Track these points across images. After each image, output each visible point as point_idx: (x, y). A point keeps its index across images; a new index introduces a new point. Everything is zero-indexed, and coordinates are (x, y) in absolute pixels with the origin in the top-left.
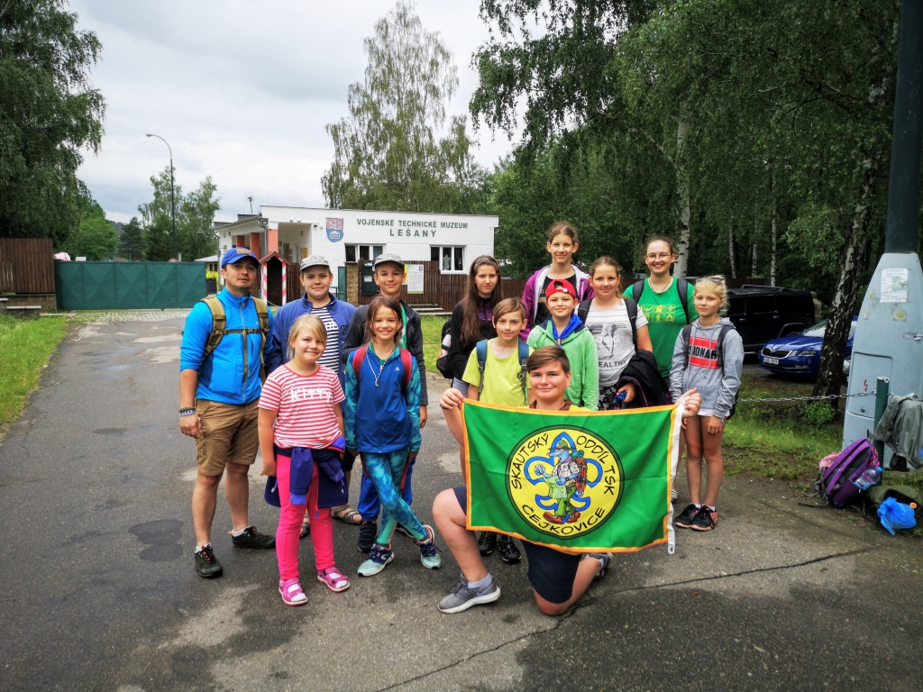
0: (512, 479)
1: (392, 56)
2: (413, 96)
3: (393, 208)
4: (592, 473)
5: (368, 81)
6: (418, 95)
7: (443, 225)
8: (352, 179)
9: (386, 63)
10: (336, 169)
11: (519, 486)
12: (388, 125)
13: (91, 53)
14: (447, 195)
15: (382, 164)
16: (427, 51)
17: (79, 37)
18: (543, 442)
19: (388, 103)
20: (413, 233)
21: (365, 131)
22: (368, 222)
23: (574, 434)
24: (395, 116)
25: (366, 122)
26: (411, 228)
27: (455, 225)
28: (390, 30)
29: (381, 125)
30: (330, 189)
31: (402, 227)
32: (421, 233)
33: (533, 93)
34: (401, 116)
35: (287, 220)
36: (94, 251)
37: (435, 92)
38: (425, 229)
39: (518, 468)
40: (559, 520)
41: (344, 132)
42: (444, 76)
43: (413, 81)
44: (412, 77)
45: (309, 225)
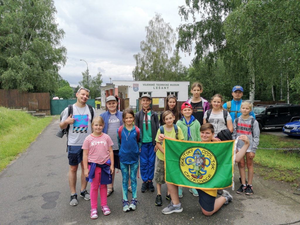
0: (181, 163)
1: (155, 31)
2: (161, 44)
3: (155, 80)
4: (207, 162)
5: (147, 40)
6: (163, 44)
7: (171, 85)
8: (142, 71)
9: (153, 34)
10: (137, 68)
11: (183, 165)
12: (153, 53)
13: (62, 35)
14: (172, 75)
15: (151, 66)
16: (165, 29)
17: (58, 31)
18: (191, 152)
19: (153, 46)
20: (161, 88)
21: (146, 56)
22: (146, 85)
23: (201, 149)
24: (156, 50)
25: (146, 53)
26: (160, 86)
27: (175, 85)
28: (154, 24)
29: (151, 54)
30: (135, 74)
31: (157, 86)
32: (164, 88)
33: (197, 40)
34: (157, 50)
35: (120, 85)
36: (66, 96)
37: (168, 42)
38: (165, 86)
39: (183, 160)
40: (196, 177)
41: (139, 57)
42: (171, 37)
43: (161, 39)
44: (161, 38)
45: (128, 86)
